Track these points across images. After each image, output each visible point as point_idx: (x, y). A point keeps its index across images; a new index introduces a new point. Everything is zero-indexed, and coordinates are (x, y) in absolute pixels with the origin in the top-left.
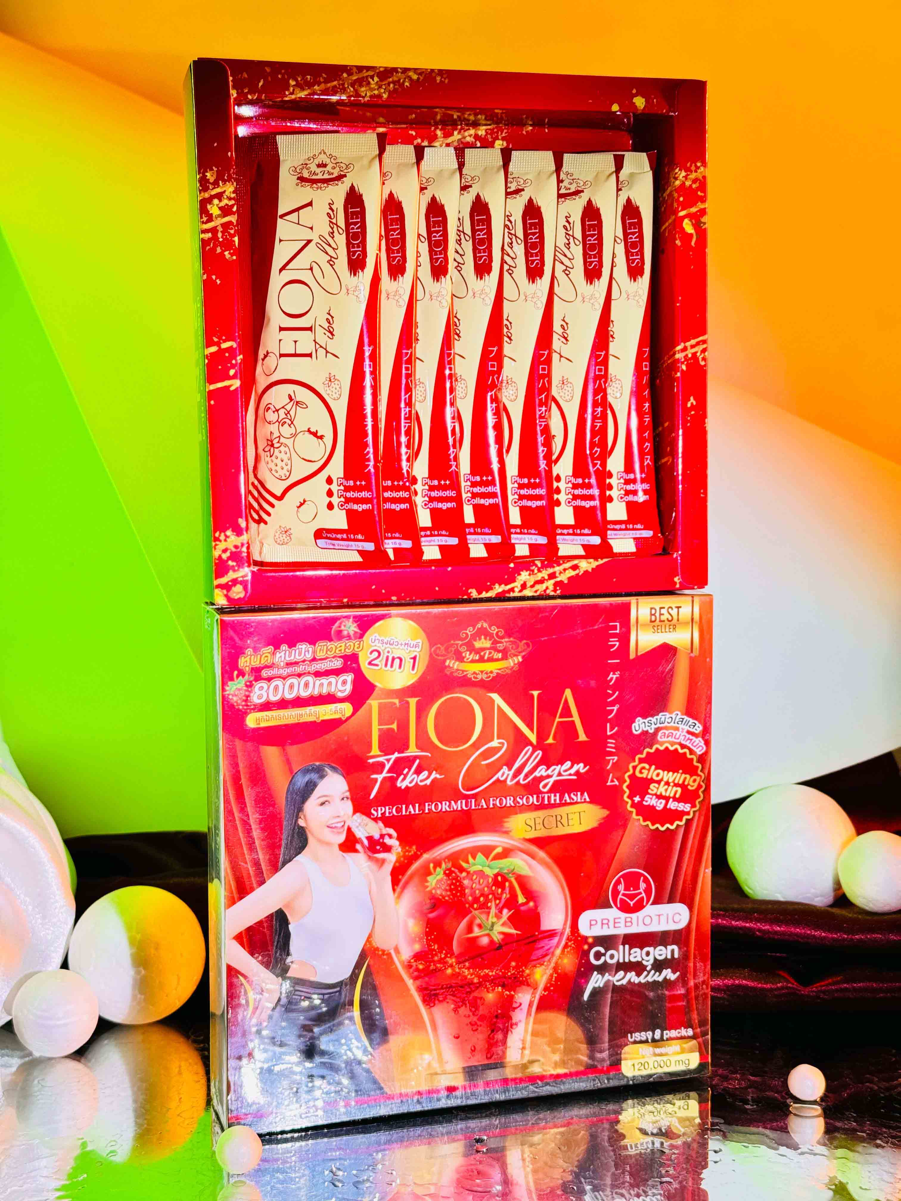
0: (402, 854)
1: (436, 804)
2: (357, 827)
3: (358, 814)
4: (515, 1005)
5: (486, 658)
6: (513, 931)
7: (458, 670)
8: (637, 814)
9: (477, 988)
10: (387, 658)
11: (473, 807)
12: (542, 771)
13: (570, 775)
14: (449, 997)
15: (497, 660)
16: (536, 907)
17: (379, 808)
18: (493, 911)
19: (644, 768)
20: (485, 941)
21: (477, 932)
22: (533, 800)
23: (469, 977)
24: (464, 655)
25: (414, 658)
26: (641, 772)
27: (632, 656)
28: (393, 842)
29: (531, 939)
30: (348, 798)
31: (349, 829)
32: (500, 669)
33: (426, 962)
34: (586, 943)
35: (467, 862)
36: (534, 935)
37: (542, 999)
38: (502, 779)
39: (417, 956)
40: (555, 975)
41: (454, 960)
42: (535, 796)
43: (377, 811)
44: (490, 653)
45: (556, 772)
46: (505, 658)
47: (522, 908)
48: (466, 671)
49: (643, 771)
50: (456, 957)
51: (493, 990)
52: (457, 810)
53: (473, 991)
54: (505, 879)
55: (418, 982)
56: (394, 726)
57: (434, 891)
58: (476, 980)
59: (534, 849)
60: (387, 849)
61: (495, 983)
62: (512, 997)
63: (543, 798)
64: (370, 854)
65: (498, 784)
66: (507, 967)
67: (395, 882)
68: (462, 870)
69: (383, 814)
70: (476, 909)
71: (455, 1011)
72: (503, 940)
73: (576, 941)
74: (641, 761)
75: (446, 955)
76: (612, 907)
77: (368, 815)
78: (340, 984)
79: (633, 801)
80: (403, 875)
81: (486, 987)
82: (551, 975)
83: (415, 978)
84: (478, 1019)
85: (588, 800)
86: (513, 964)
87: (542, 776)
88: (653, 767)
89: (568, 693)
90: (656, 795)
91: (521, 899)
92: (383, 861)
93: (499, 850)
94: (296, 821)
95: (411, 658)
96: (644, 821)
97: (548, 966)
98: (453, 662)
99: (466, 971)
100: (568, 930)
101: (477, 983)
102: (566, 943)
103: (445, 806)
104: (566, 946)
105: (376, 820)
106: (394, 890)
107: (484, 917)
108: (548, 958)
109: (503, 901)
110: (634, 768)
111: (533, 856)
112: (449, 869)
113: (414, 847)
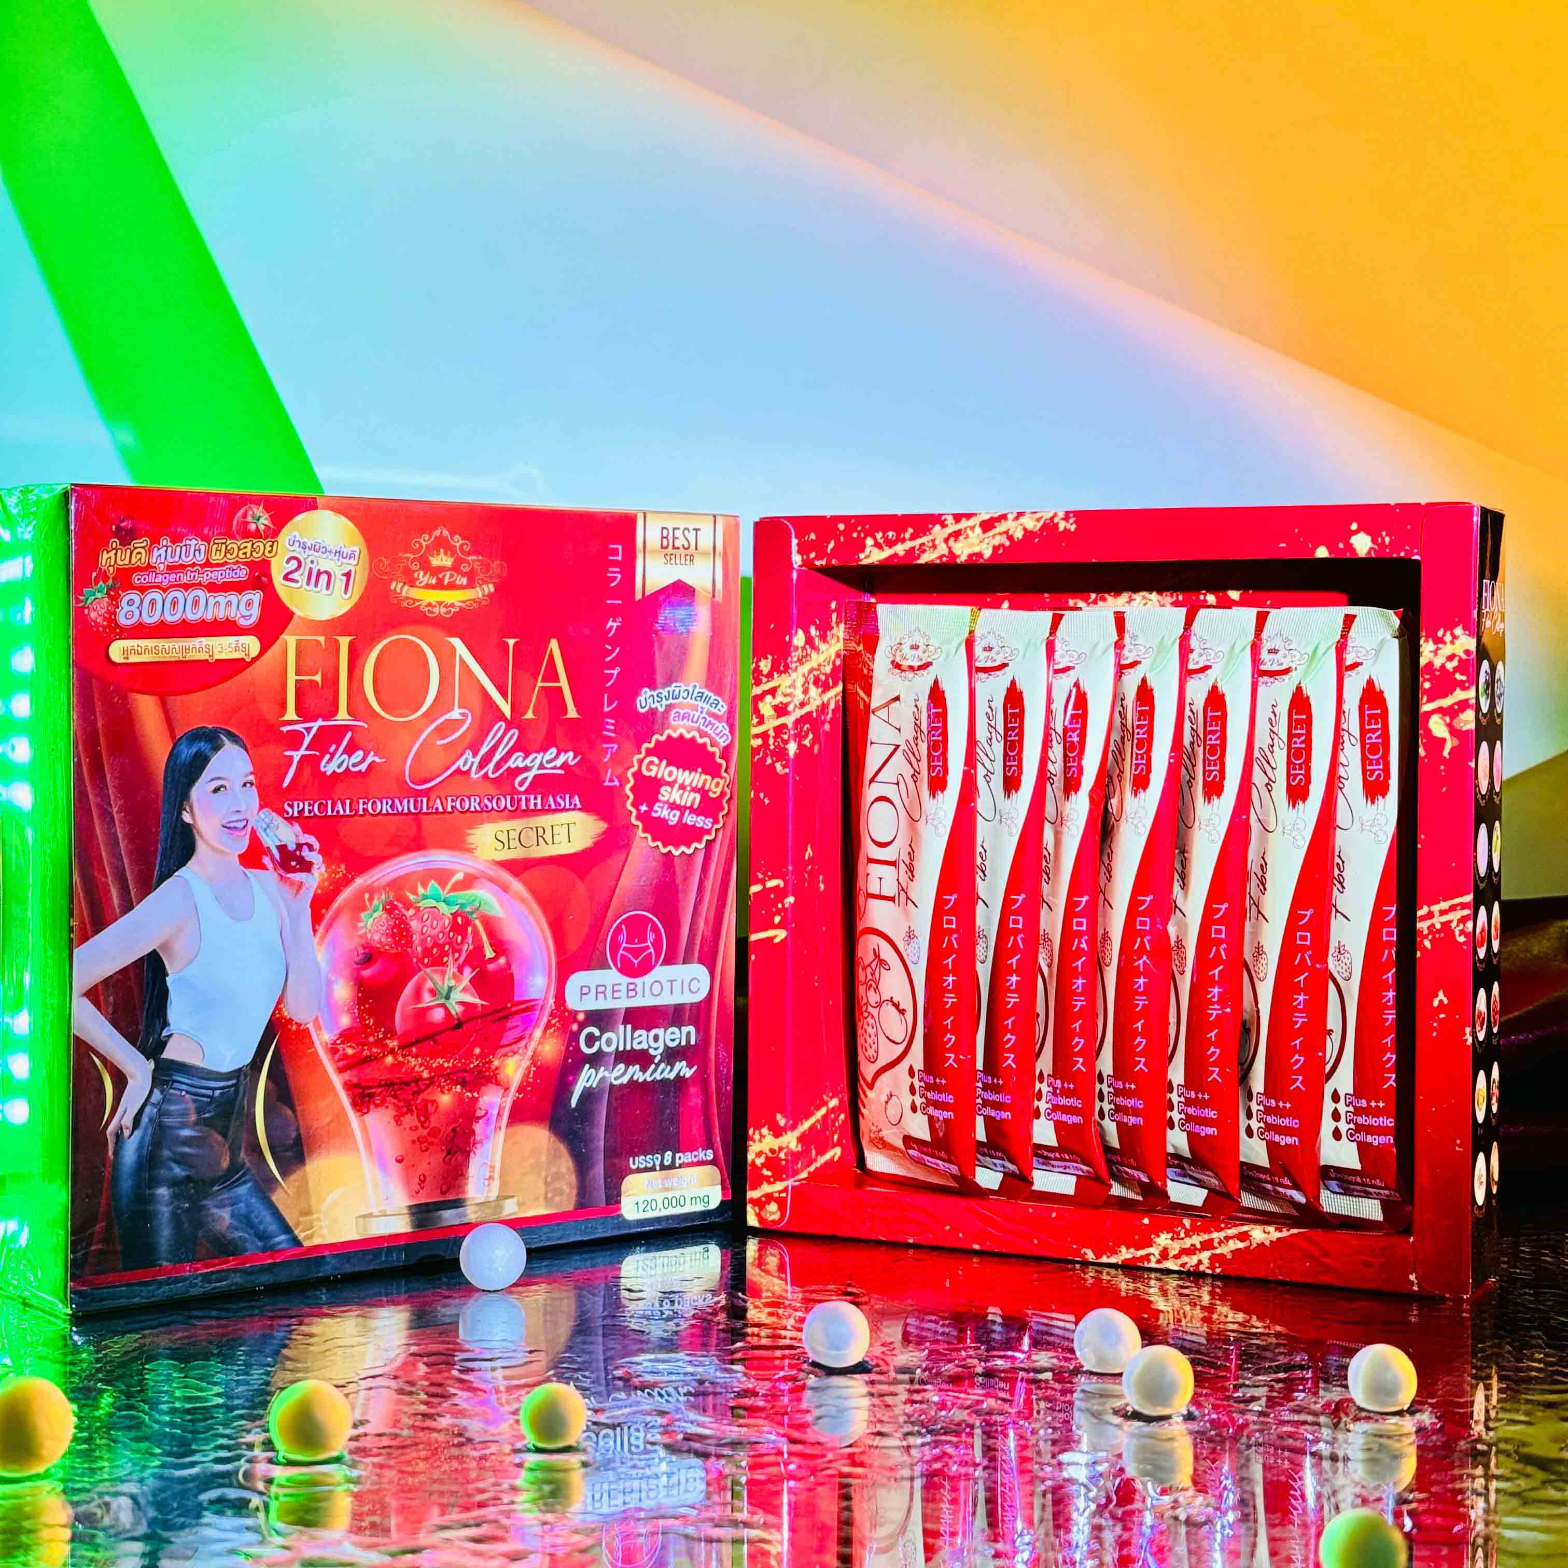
0: (326, 875)
1: (374, 803)
2: (265, 830)
3: (265, 810)
4: (479, 1113)
5: (446, 582)
6: (477, 1001)
7: (407, 598)
8: (644, 831)
9: (428, 1086)
10: (311, 570)
11: (425, 810)
12: (517, 761)
13: (555, 768)
14: (388, 1099)
15: (462, 587)
16: (509, 965)
17: (296, 803)
18: (451, 970)
19: (651, 763)
20: (438, 1015)
21: (427, 1000)
22: (505, 802)
23: (417, 1069)
24: (416, 575)
25: (348, 575)
26: (649, 770)
27: (638, 596)
28: (315, 857)
29: (502, 1014)
30: (252, 784)
31: (253, 832)
32: (463, 602)
33: (358, 1045)
34: (575, 1020)
35: (415, 893)
36: (506, 1008)
37: (516, 1105)
38: (465, 769)
39: (346, 1036)
40: (533, 1069)
41: (396, 1043)
42: (509, 798)
43: (292, 806)
44: (452, 576)
45: (537, 762)
46: (471, 585)
47: (490, 967)
48: (419, 601)
49: (652, 767)
50: (399, 1038)
51: (449, 1090)
52: (402, 814)
53: (423, 1091)
54: (467, 922)
55: (347, 1076)
56: (318, 678)
57: (369, 936)
58: (426, 1075)
59: (506, 876)
60: (306, 867)
61: (452, 1080)
62: (475, 1100)
63: (520, 800)
64: (282, 872)
65: (458, 778)
66: (469, 1055)
67: (316, 919)
68: (408, 905)
69: (301, 812)
70: (427, 966)
71: (397, 1121)
72: (464, 1013)
73: (562, 1018)
74: (649, 752)
75: (385, 1034)
76: (610, 968)
77: (281, 812)
78: (237, 1073)
79: (638, 810)
80: (327, 909)
81: (439, 1086)
82: (528, 1070)
83: (341, 1070)
84: (429, 1134)
85: (579, 806)
86: (477, 1051)
87: (517, 768)
88: (664, 762)
89: (554, 645)
90: (667, 802)
91: (489, 953)
92: (301, 884)
93: (459, 876)
94: (180, 814)
95: (344, 575)
96: (654, 840)
97: (524, 1054)
98: (401, 585)
99: (413, 1062)
100: (551, 1001)
101: (427, 1079)
102: (549, 1021)
103: (384, 807)
104: (548, 1026)
105: (290, 820)
106: (315, 931)
107: (437, 977)
108: (523, 1043)
109: (464, 954)
110: (641, 762)
111: (505, 889)
112: (391, 903)
113: (343, 867)
